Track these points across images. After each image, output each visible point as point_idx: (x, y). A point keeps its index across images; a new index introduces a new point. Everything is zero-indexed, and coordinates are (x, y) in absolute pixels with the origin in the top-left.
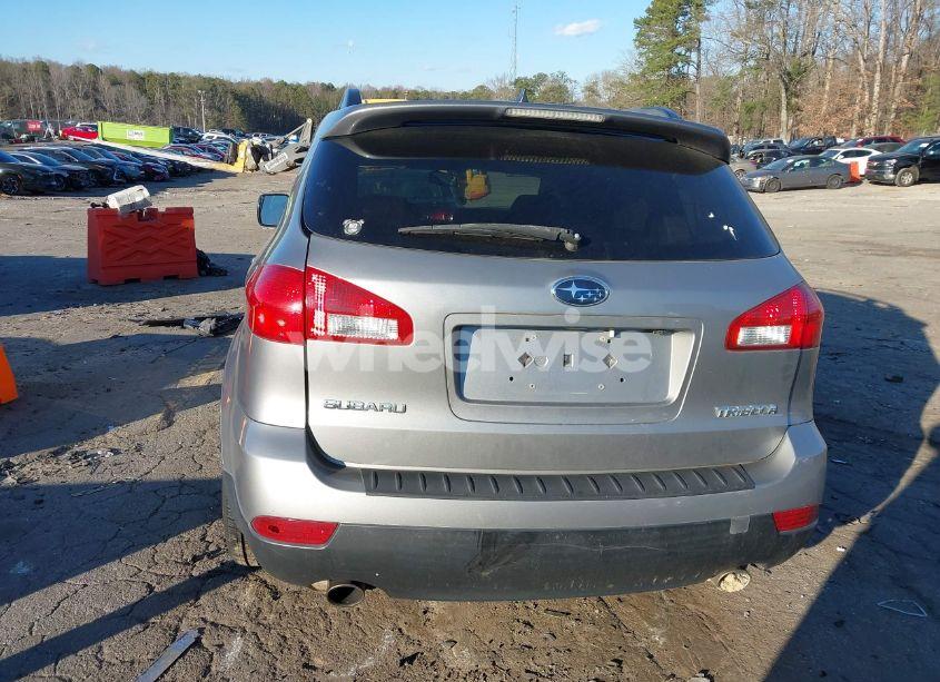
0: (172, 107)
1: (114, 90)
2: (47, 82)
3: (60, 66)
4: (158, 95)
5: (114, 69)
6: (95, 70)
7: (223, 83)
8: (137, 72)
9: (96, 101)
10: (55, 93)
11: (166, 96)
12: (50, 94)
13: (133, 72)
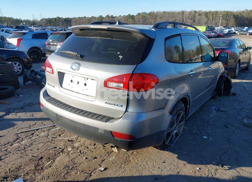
0: (214, 20)
1: (199, 17)
2: (183, 16)
3: (186, 12)
4: (211, 17)
5: (200, 11)
6: (195, 12)
7: (231, 12)
8: (207, 11)
9: (194, 20)
10: (184, 19)
11: (213, 17)
12: (183, 19)
13: (205, 12)
